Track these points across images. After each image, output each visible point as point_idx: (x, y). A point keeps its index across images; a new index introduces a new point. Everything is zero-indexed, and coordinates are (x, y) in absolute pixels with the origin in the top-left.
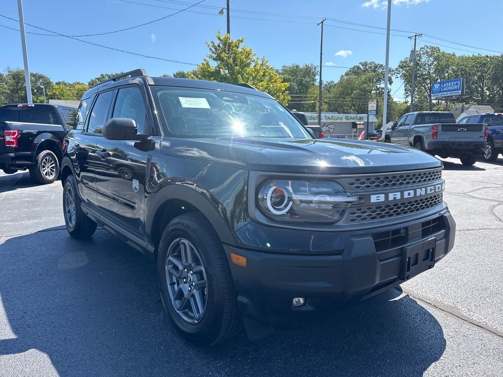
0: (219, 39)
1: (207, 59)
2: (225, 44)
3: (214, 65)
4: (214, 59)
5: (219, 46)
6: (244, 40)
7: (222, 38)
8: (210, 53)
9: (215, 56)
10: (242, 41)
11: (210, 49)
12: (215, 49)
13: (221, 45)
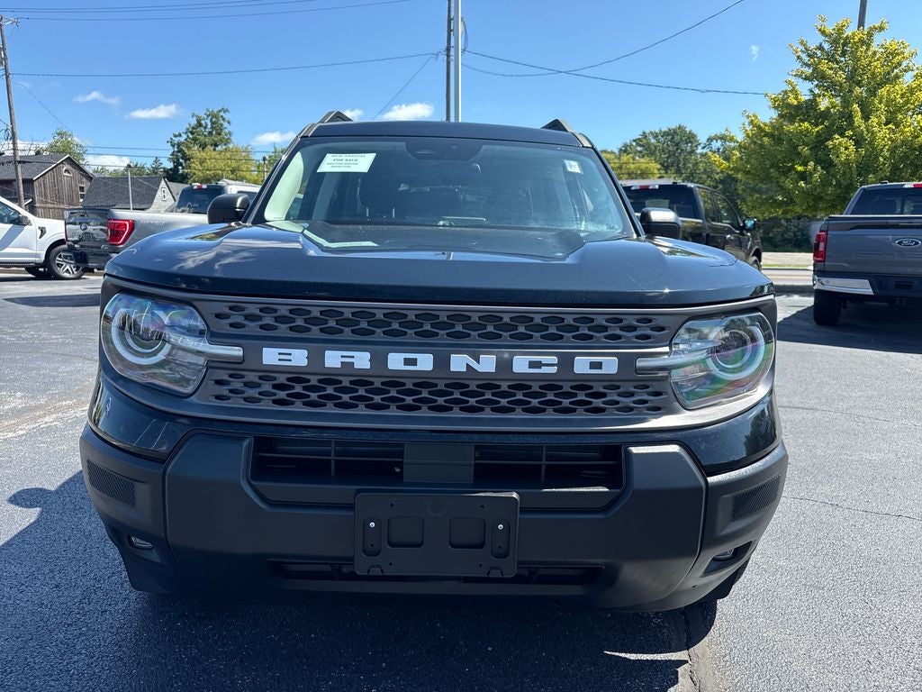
0: (823, 33)
1: (793, 79)
2: (835, 42)
3: (805, 90)
4: (806, 78)
5: (820, 48)
6: (886, 26)
7: (829, 30)
8: (798, 65)
9: (809, 71)
10: (881, 29)
11: (798, 57)
12: (809, 56)
13: (826, 46)
